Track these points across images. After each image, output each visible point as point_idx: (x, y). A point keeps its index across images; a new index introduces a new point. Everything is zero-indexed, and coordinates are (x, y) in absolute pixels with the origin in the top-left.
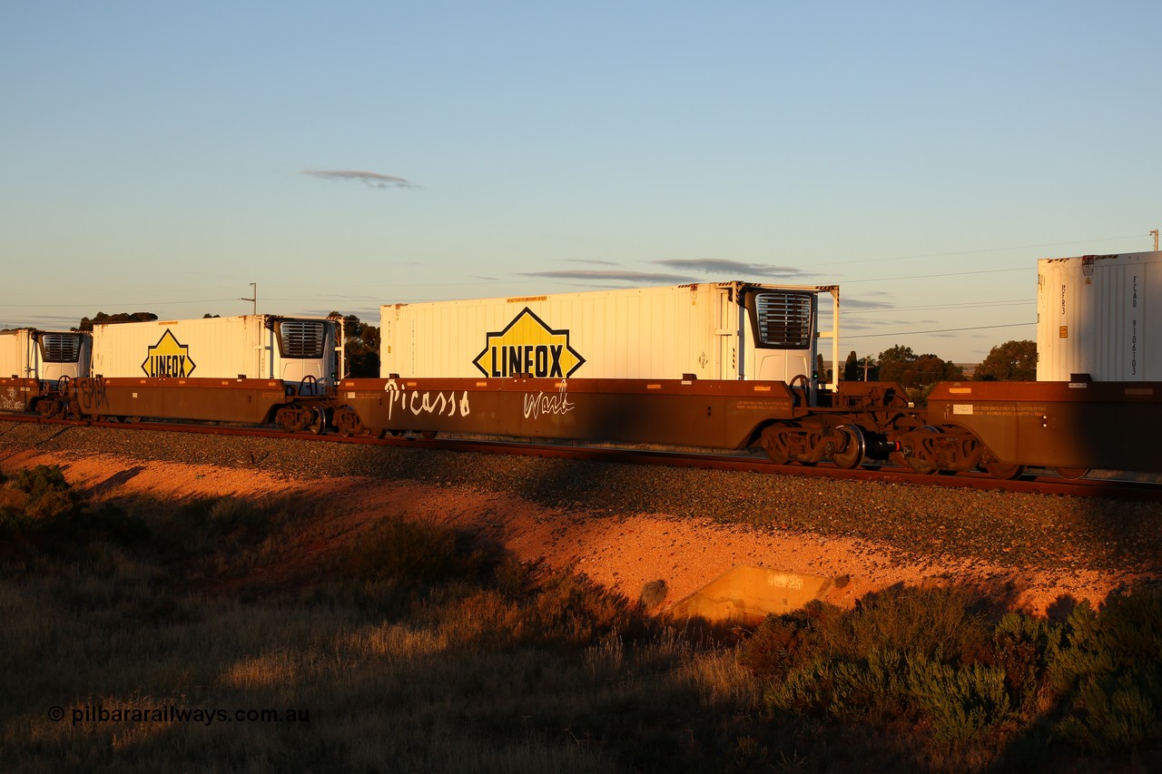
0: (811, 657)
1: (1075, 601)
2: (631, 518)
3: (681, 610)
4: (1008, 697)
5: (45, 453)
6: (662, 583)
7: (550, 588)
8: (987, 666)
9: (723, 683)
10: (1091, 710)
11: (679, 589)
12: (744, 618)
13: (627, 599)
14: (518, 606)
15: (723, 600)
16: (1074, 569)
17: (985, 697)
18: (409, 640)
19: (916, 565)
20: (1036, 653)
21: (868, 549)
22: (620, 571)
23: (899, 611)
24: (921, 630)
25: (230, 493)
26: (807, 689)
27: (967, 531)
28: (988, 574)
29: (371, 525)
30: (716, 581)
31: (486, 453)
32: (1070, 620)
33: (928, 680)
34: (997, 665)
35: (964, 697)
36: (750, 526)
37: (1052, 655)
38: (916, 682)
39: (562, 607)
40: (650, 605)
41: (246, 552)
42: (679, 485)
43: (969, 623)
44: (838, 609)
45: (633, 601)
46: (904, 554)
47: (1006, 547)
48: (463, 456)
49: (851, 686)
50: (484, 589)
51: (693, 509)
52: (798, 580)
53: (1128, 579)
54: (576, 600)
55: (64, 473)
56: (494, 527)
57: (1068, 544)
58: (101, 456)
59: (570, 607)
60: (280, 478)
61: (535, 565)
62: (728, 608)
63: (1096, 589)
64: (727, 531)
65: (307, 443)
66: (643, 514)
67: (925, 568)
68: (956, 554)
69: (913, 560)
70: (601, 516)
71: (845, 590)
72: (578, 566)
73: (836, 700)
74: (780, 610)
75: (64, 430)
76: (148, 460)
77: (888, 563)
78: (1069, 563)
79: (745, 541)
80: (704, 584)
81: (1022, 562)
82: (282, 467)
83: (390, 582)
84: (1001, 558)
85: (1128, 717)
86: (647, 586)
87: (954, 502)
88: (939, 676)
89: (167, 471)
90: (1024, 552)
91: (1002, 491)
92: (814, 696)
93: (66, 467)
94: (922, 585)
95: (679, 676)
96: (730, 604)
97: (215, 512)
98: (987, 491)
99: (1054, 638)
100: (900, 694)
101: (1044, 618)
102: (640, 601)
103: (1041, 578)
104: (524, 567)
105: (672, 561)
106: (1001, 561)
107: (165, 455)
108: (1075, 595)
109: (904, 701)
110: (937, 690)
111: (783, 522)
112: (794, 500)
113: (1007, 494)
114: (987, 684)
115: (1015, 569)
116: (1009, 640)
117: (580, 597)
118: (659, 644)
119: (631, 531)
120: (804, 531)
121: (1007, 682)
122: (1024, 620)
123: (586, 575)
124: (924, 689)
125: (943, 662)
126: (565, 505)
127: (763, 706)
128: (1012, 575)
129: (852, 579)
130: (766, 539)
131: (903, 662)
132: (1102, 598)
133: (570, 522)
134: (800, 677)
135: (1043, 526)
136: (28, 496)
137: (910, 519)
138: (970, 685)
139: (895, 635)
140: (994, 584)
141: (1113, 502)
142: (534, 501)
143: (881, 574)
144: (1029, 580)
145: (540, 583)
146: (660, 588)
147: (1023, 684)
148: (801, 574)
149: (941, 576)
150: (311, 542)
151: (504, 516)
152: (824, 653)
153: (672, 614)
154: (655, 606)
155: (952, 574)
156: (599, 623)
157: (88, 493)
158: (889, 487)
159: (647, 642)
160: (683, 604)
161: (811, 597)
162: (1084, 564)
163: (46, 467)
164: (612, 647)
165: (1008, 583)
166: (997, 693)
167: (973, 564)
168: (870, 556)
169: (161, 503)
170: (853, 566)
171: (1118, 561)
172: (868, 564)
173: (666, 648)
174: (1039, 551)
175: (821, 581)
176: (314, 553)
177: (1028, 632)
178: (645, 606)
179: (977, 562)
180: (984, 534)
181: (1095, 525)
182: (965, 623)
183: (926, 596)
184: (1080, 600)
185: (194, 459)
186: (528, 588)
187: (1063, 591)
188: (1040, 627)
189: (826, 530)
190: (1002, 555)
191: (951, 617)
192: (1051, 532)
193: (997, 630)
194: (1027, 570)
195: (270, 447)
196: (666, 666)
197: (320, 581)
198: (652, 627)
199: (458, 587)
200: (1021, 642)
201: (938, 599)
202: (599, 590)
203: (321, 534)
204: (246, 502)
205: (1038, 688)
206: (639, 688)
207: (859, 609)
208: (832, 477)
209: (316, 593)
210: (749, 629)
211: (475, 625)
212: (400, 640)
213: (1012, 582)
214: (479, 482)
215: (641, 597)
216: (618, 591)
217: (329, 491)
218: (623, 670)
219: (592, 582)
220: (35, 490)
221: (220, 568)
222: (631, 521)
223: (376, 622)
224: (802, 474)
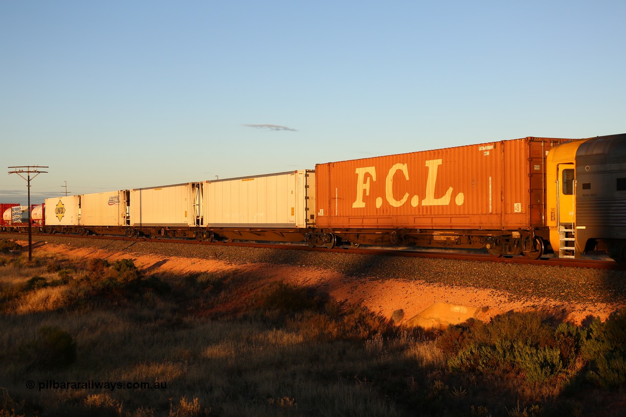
0: (469, 344)
1: (594, 317)
2: (387, 281)
3: (410, 323)
4: (561, 362)
5: (126, 254)
6: (402, 311)
7: (350, 313)
8: (552, 348)
9: (429, 357)
10: (600, 368)
11: (409, 314)
12: (441, 327)
13: (386, 318)
14: (336, 322)
15: (430, 318)
16: (594, 303)
17: (551, 362)
18: (286, 337)
19: (520, 301)
20: (575, 342)
21: (497, 294)
22: (382, 305)
23: (510, 322)
24: (521, 331)
25: (206, 270)
26: (468, 359)
27: (544, 285)
28: (554, 305)
29: (269, 285)
30: (427, 309)
32: (591, 326)
33: (524, 354)
34: (556, 347)
35: (541, 362)
36: (442, 284)
37: (582, 342)
38: (518, 355)
39: (355, 322)
40: (396, 321)
41: (213, 297)
42: (409, 265)
44: (482, 322)
45: (388, 319)
46: (515, 296)
47: (562, 293)
48: (310, 253)
49: (488, 357)
50: (320, 314)
51: (416, 277)
52: (465, 309)
53: (620, 307)
54: (362, 319)
55: (134, 262)
56: (325, 285)
57: (592, 291)
58: (150, 255)
59: (359, 322)
60: (228, 264)
61: (343, 303)
62: (433, 322)
63: (604, 312)
64: (432, 286)
65: (240, 248)
66: (393, 279)
67: (524, 303)
68: (539, 296)
69: (519, 299)
70: (374, 280)
71: (486, 313)
72: (363, 303)
73: (481, 364)
74: (456, 322)
75: (134, 243)
76: (170, 256)
77: (507, 301)
78: (592, 300)
79: (440, 290)
80: (421, 311)
81: (570, 300)
82: (229, 259)
83: (277, 311)
86: (395, 312)
87: (537, 272)
88: (529, 352)
89: (179, 261)
90: (571, 295)
91: (561, 266)
92: (471, 362)
94: (523, 311)
95: (409, 354)
96: (433, 320)
97: (199, 280)
99: (584, 334)
100: (511, 361)
101: (580, 326)
102: (391, 319)
103: (578, 307)
104: (338, 304)
105: (406, 300)
106: (560, 299)
107: (178, 254)
108: (594, 315)
109: (513, 364)
110: (528, 359)
111: (458, 282)
112: (463, 272)
113: (563, 268)
114: (552, 356)
115: (567, 303)
116: (562, 335)
117: (363, 317)
118: (400, 338)
119: (387, 287)
120: (468, 286)
121: (561, 355)
122: (569, 326)
123: (366, 307)
124: (522, 359)
125: (531, 346)
126: (357, 275)
127: (447, 367)
128: (565, 306)
129: (490, 308)
130: (450, 290)
131: (512, 347)
132: (607, 316)
133: (359, 283)
134: (464, 353)
135: (580, 283)
136: (119, 273)
137: (517, 280)
138: (544, 356)
139: (508, 334)
140: (556, 310)
142: (343, 272)
143: (504, 305)
144: (573, 308)
145: (345, 311)
146: (400, 313)
147: (569, 356)
148: (466, 306)
149: (532, 306)
150: (242, 293)
151: (329, 281)
152: (475, 342)
153: (407, 325)
154: (398, 321)
155: (537, 306)
156: (372, 330)
157: (144, 271)
158: (507, 265)
159: (394, 338)
160: (411, 321)
161: (468, 318)
162: (599, 300)
163: (127, 260)
164: (378, 340)
165: (563, 310)
166: (556, 360)
167: (547, 301)
168: (498, 298)
169: (176, 276)
170: (490, 302)
171: (616, 298)
172: (497, 301)
173: (403, 341)
174: (578, 294)
175: (476, 309)
176: (243, 298)
177: (571, 332)
178: (394, 321)
180: (552, 286)
181: (604, 282)
182: (542, 328)
183: (522, 316)
184: (596, 317)
185: (190, 256)
186: (340, 314)
187: (589, 313)
188: (577, 329)
189: (478, 285)
190: (560, 296)
191: (535, 325)
192: (583, 285)
193: (557, 331)
194: (572, 303)
195: (224, 250)
196: (402, 349)
197: (246, 310)
198: (396, 331)
199: (308, 313)
200: (568, 337)
201: (529, 317)
202: (373, 314)
203: (247, 289)
204: (213, 275)
205: (576, 358)
206: (390, 359)
207: (492, 322)
208: (480, 261)
209: (244, 316)
210: (441, 331)
211: (316, 330)
212: (281, 337)
213: (565, 309)
214: (318, 265)
215: (392, 317)
216: (381, 315)
217: (250, 269)
218: (383, 351)
219: (369, 310)
220: (122, 270)
221: (202, 305)
222: (387, 282)
223: (271, 329)
224: (467, 260)
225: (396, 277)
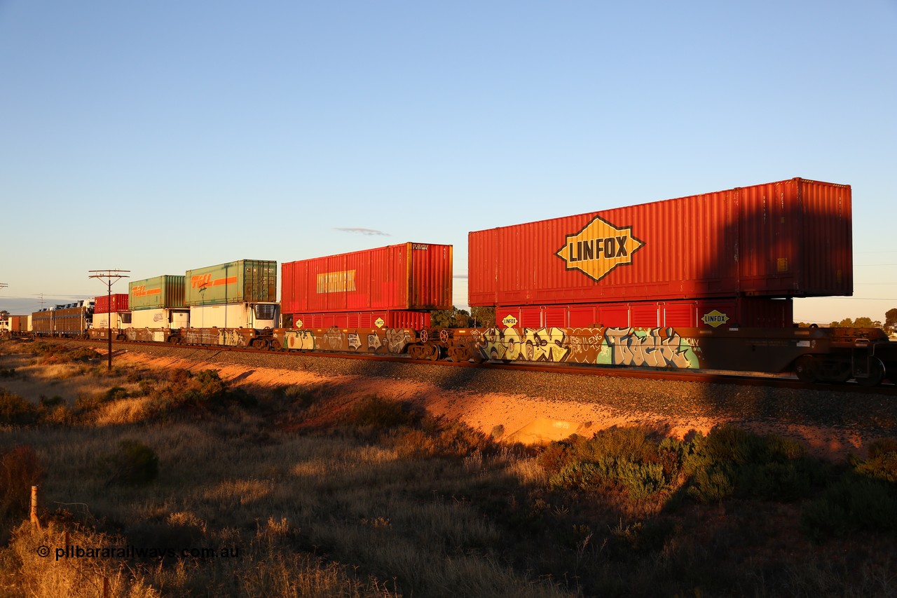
0: (572, 461)
1: (696, 432)
3: (511, 440)
4: (664, 478)
5: (210, 364)
6: (502, 426)
7: (447, 429)
8: (655, 464)
9: (530, 475)
10: (702, 483)
11: (509, 430)
12: (542, 443)
13: (485, 434)
14: (432, 438)
15: (531, 434)
16: (696, 417)
17: (654, 478)
18: (380, 454)
19: (623, 416)
20: (678, 457)
21: (599, 410)
22: (481, 421)
23: (614, 438)
24: (624, 447)
25: (295, 382)
26: (570, 477)
27: (647, 399)
28: (657, 420)
29: (361, 399)
30: (528, 425)
31: (417, 364)
32: (693, 441)
33: (627, 471)
34: (659, 463)
35: (644, 478)
36: (544, 398)
37: (685, 458)
38: (621, 472)
39: (453, 438)
40: (496, 437)
41: (302, 411)
42: (510, 378)
43: (647, 444)
44: (585, 438)
45: (487, 436)
46: (618, 411)
47: (666, 407)
48: (406, 365)
49: (591, 474)
50: (416, 429)
51: (517, 390)
52: (567, 424)
53: (721, 421)
54: (460, 435)
55: (218, 373)
56: (421, 400)
57: (694, 405)
58: (235, 365)
59: (457, 438)
60: (318, 376)
61: (441, 418)
62: (534, 438)
63: (706, 426)
64: (533, 401)
65: (331, 359)
66: (493, 393)
67: (627, 418)
68: (642, 411)
69: (622, 414)
70: (472, 394)
71: (589, 428)
72: (461, 418)
73: (583, 481)
74: (558, 438)
75: (219, 353)
76: (257, 367)
77: (610, 416)
78: (694, 414)
79: (540, 405)
80: (522, 426)
81: (673, 414)
82: (319, 371)
83: (370, 427)
84: (663, 412)
85: (718, 486)
86: (494, 428)
87: (641, 386)
88: (632, 469)
89: (266, 372)
90: (674, 409)
91: (664, 380)
92: (573, 479)
93: (219, 370)
94: (626, 426)
95: (509, 471)
96: (534, 436)
97: (288, 392)
98: (657, 380)
99: (686, 449)
100: (614, 478)
101: (682, 440)
102: (491, 435)
103: (681, 421)
104: (435, 419)
105: (507, 415)
106: (663, 414)
107: (265, 365)
108: (697, 429)
109: (616, 481)
110: (631, 475)
111: (560, 396)
112: (565, 385)
113: (666, 381)
114: (655, 472)
115: (669, 417)
116: (665, 451)
117: (462, 433)
118: (500, 456)
119: (487, 401)
120: (570, 400)
121: (664, 471)
122: (672, 441)
123: (464, 422)
124: (625, 475)
125: (634, 463)
126: (455, 388)
127: (549, 485)
128: (668, 420)
129: (593, 423)
130: (552, 405)
131: (615, 463)
132: (709, 430)
133: (457, 397)
134: (566, 470)
135: (683, 396)
136: (202, 384)
137: (621, 394)
138: (647, 473)
139: (612, 450)
140: (659, 425)
141: (715, 384)
142: (440, 386)
144: (676, 422)
145: (443, 427)
146: (501, 429)
147: (671, 472)
148: (568, 421)
149: (635, 421)
150: (332, 406)
151: (426, 394)
152: (578, 459)
153: (507, 441)
154: (498, 438)
155: (640, 420)
156: (471, 446)
157: (229, 383)
158: (611, 379)
159: (494, 455)
160: (512, 437)
161: (571, 434)
162: (701, 414)
163: (211, 370)
164: (477, 458)
165: (666, 425)
166: (658, 477)
167: (650, 415)
168: (602, 412)
169: (263, 388)
170: (594, 417)
171: (716, 412)
172: (600, 416)
173: (503, 458)
174: (681, 409)
175: (578, 424)
176: (334, 412)
177: (674, 447)
178: (493, 437)
179: (652, 414)
180: (655, 401)
181: (706, 395)
182: (645, 443)
183: (626, 431)
184: (698, 432)
185: (278, 367)
186: (437, 429)
187: (691, 428)
188: (680, 444)
189: (580, 399)
191: (639, 441)
192: (686, 399)
193: (660, 446)
194: (675, 417)
195: (314, 361)
196: (503, 466)
197: (337, 425)
198: (497, 448)
199: (403, 429)
200: (671, 452)
201: (633, 432)
202: (471, 430)
203: (338, 403)
204: (302, 387)
205: (678, 473)
206: (490, 477)
207: (595, 437)
208: (584, 374)
209: (335, 431)
210: (543, 448)
211: (411, 447)
212: (375, 454)
213: (668, 424)
214: (413, 377)
215: (491, 433)
216: (481, 431)
217: (342, 382)
218: (482, 468)
219: (468, 426)
220: (205, 381)
221: (290, 419)
222: (487, 396)
223: (363, 445)
224: (569, 373)
225: (496, 391)
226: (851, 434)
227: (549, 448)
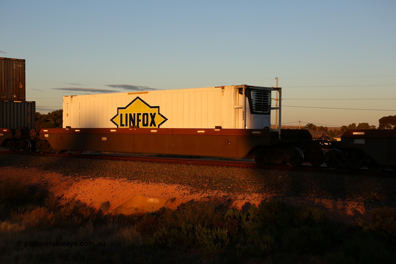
0: (162, 227)
1: (251, 204)
2: (97, 179)
3: (115, 212)
4: (228, 238)
6: (108, 202)
7: (66, 206)
8: (222, 228)
10: (255, 241)
11: (114, 205)
12: (138, 214)
13: (95, 208)
14: (53, 213)
15: (131, 208)
16: (251, 193)
17: (221, 239)
19: (198, 194)
20: (238, 223)
21: (182, 188)
22: (93, 199)
23: (192, 210)
24: (200, 216)
26: (160, 239)
27: (216, 181)
28: (223, 196)
30: (128, 201)
32: (249, 211)
33: (202, 234)
34: (225, 227)
35: (214, 239)
36: (140, 181)
37: (243, 223)
38: (198, 235)
39: (70, 213)
40: (104, 211)
42: (115, 166)
43: (216, 213)
44: (171, 210)
45: (97, 210)
46: (195, 190)
47: (229, 186)
48: (32, 157)
49: (175, 237)
50: (40, 207)
51: (120, 175)
52: (157, 200)
53: (268, 196)
54: (76, 210)
56: (44, 183)
57: (249, 185)
59: (73, 213)
61: (60, 197)
62: (132, 211)
63: (258, 200)
64: (132, 183)
66: (102, 178)
67: (201, 195)
68: (212, 189)
69: (198, 192)
70: (86, 178)
71: (174, 203)
72: (77, 197)
73: (170, 242)
74: (151, 211)
77: (189, 193)
78: (249, 191)
79: (139, 186)
80: (124, 202)
81: (234, 191)
83: (2, 206)
84: (227, 190)
85: (267, 243)
86: (103, 204)
87: (211, 171)
88: (206, 232)
90: (235, 188)
91: (228, 167)
92: (163, 241)
94: (200, 200)
95: (114, 237)
96: (133, 209)
98: (222, 167)
99: (244, 217)
100: (192, 239)
101: (240, 210)
102: (100, 209)
103: (240, 197)
104: (56, 198)
105: (112, 194)
106: (227, 191)
108: (251, 202)
109: (194, 241)
110: (205, 237)
111: (152, 179)
112: (156, 171)
114: (222, 234)
115: (231, 194)
116: (229, 219)
117: (77, 208)
118: (107, 225)
119: (97, 184)
120: (160, 182)
121: (228, 233)
122: (234, 211)
123: (80, 200)
124: (201, 237)
125: (207, 227)
126: (72, 174)
127: (144, 246)
128: (230, 196)
129: (176, 199)
130: (146, 186)
131: (194, 228)
132: (259, 203)
133: (74, 181)
134: (158, 235)
135: (241, 179)
137: (196, 177)
138: (216, 235)
139: (191, 218)
140: (225, 199)
141: (263, 170)
142: (60, 173)
143: (187, 197)
144: (236, 198)
145: (62, 204)
146: (107, 205)
147: (234, 234)
148: (158, 198)
149: (207, 197)
151: (48, 179)
152: (166, 226)
153: (112, 214)
154: (106, 211)
155: (211, 196)
156: (84, 218)
158: (189, 166)
159: (102, 224)
160: (116, 210)
161: (161, 207)
162: (254, 191)
164: (89, 227)
165: (229, 199)
166: (225, 237)
168: (183, 191)
170: (177, 194)
171: (265, 190)
172: (182, 194)
173: (109, 227)
174: (240, 188)
175: (166, 200)
177: (236, 216)
178: (102, 211)
179: (219, 192)
180: (222, 182)
181: (258, 178)
182: (215, 213)
183: (201, 204)
184: (252, 204)
186: (58, 206)
187: (247, 201)
188: (240, 214)
189: (167, 182)
191: (210, 211)
192: (244, 181)
193: (226, 215)
194: (235, 194)
196: (109, 233)
198: (104, 219)
199: (30, 207)
200: (233, 219)
201: (206, 205)
202: (85, 205)
205: (239, 235)
207: (178, 209)
208: (170, 163)
210: (140, 218)
212: (6, 227)
214: (39, 167)
215: (100, 208)
216: (92, 206)
218: (93, 235)
219: (82, 203)
224: (159, 162)
225: (104, 176)
226: (358, 205)
227: (144, 218)
